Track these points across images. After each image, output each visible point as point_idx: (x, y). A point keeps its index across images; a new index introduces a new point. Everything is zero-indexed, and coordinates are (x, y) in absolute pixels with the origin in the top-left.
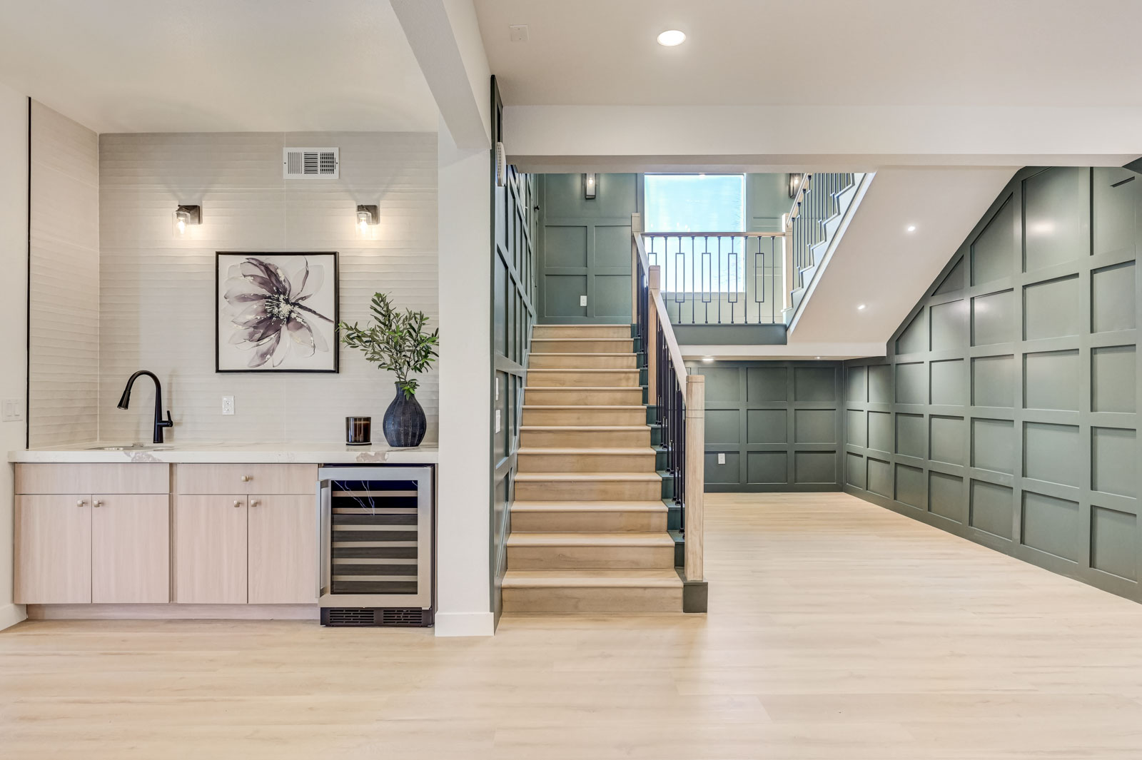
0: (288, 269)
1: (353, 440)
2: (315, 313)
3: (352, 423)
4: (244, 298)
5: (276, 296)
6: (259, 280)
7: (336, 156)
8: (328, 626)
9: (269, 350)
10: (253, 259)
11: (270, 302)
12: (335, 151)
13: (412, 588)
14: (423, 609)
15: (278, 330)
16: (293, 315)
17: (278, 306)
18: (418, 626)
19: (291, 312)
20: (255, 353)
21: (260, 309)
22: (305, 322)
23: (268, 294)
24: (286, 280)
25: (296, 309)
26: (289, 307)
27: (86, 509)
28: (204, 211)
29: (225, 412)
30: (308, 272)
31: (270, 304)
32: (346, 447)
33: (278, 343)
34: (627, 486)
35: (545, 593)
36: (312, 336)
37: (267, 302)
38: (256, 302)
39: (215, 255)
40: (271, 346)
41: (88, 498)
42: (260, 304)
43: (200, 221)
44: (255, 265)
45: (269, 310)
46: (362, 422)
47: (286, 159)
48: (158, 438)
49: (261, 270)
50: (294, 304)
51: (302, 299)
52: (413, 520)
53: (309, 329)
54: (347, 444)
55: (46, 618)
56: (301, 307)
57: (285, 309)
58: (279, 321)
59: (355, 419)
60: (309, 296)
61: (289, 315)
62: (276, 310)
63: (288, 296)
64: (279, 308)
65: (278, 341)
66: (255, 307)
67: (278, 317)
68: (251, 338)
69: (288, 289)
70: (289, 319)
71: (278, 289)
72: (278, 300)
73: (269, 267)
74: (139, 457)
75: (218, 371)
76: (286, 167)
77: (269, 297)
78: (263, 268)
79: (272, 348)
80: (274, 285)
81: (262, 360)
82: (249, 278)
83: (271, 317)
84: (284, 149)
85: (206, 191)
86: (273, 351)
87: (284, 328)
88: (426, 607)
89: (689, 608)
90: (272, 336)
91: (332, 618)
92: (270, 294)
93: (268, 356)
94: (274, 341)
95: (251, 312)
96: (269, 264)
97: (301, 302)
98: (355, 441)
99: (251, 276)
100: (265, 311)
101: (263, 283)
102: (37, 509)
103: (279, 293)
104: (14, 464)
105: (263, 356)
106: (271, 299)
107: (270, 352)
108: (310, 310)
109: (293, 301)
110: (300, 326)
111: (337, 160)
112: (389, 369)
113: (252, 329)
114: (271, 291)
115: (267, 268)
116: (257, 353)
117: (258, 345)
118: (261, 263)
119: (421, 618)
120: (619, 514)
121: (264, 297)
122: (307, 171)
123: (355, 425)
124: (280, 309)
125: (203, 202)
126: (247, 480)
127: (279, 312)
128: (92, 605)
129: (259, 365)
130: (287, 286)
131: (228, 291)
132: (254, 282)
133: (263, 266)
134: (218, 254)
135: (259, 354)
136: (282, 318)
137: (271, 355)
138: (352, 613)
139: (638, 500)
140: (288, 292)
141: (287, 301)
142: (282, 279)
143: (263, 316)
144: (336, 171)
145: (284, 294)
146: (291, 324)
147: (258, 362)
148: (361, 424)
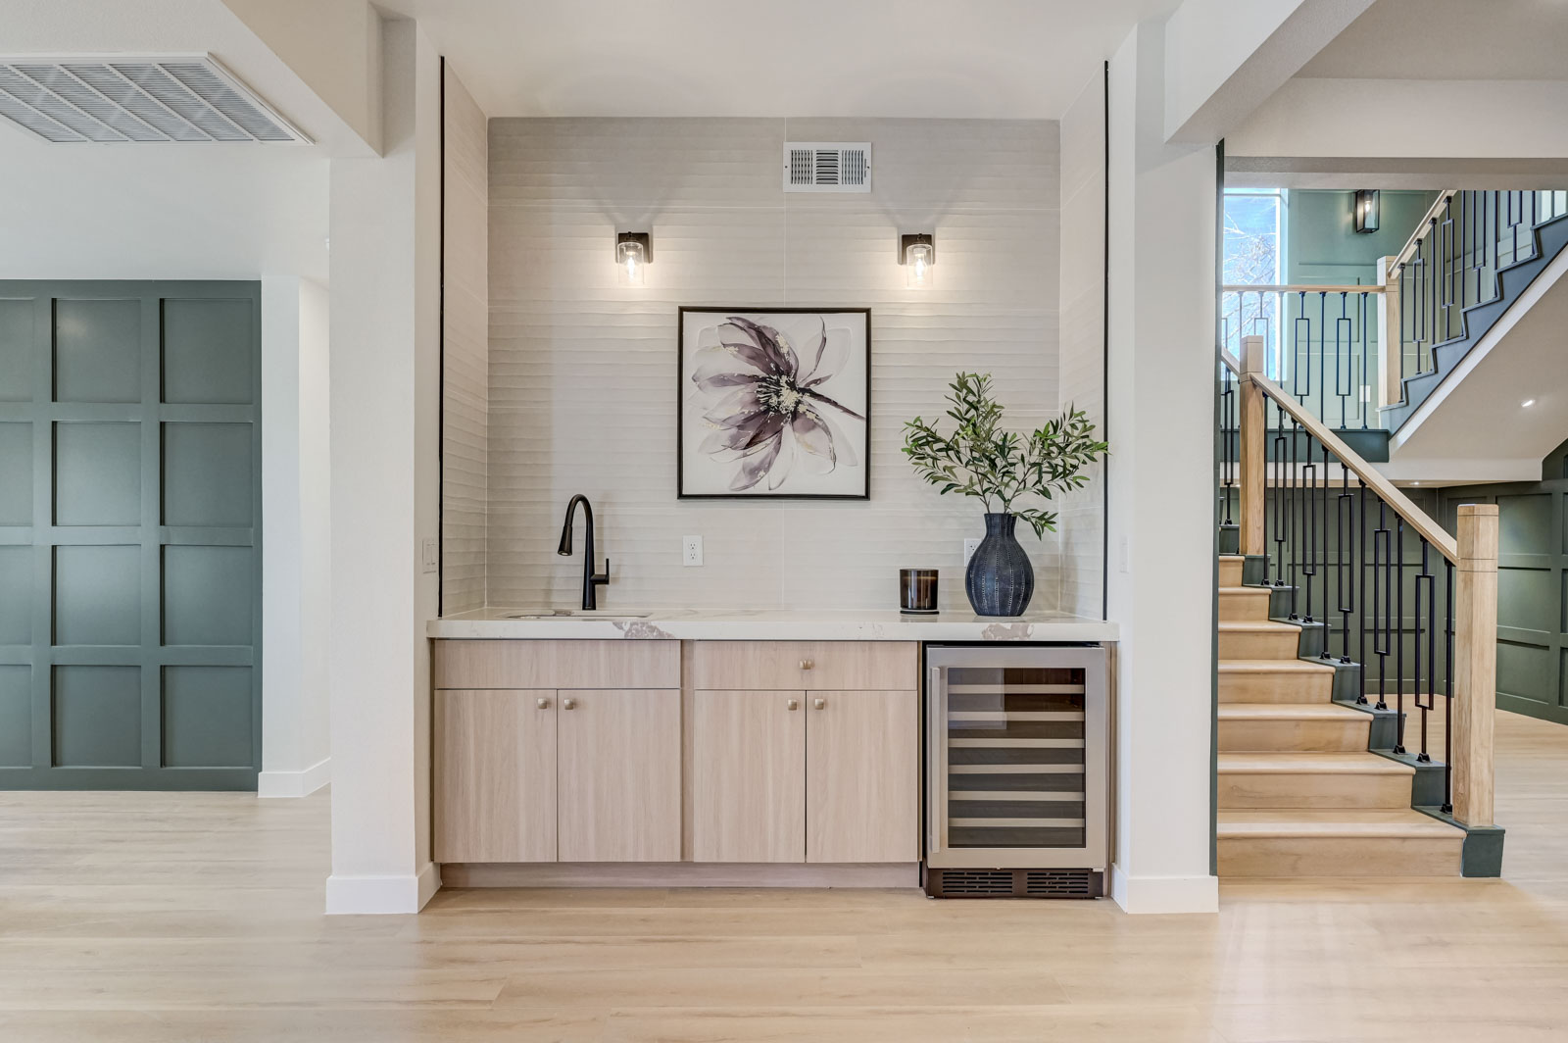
0: (795, 336)
1: (915, 605)
2: (835, 404)
3: (913, 579)
4: (722, 381)
5: (775, 377)
6: (747, 352)
7: (867, 156)
8: (938, 897)
9: (762, 462)
10: (738, 319)
11: (766, 387)
12: (865, 147)
13: (1078, 838)
14: (1094, 870)
15: (778, 431)
16: (801, 409)
17: (778, 394)
18: (1081, 898)
19: (798, 403)
20: (740, 467)
21: (749, 398)
22: (819, 419)
23: (762, 374)
24: (791, 352)
25: (807, 398)
26: (795, 396)
27: (549, 713)
28: (657, 242)
29: (687, 561)
30: (825, 340)
31: (765, 390)
32: (899, 616)
33: (777, 452)
34: (1278, 680)
35: (1248, 846)
36: (831, 442)
37: (760, 387)
38: (743, 386)
39: (677, 312)
40: (766, 458)
41: (552, 695)
42: (749, 390)
43: (649, 258)
44: (741, 328)
45: (762, 400)
46: (929, 578)
47: (787, 161)
48: (589, 602)
49: (752, 337)
50: (803, 391)
51: (816, 382)
52: (1079, 730)
53: (827, 431)
54: (902, 612)
55: (470, 886)
56: (814, 395)
57: (788, 398)
58: (780, 417)
59: (919, 573)
60: (828, 378)
61: (796, 408)
62: (774, 400)
63: (794, 377)
64: (779, 397)
65: (777, 450)
66: (740, 394)
67: (777, 411)
68: (733, 444)
69: (794, 368)
70: (795, 415)
71: (777, 366)
72: (777, 383)
73: (764, 331)
74: (637, 630)
75: (681, 496)
76: (787, 173)
77: (764, 379)
78: (754, 333)
79: (768, 460)
80: (771, 360)
81: (752, 478)
82: (732, 348)
83: (766, 412)
84: (786, 144)
85: (659, 211)
86: (770, 464)
87: (787, 429)
88: (1099, 867)
89: (1470, 870)
90: (768, 441)
91: (944, 885)
92: (765, 375)
93: (762, 473)
94: (772, 446)
95: (737, 402)
96: (764, 327)
97: (813, 387)
98: (919, 608)
99: (735, 345)
100: (757, 401)
101: (754, 357)
102: (471, 714)
103: (780, 373)
104: (432, 641)
105: (753, 472)
106: (766, 382)
107: (766, 466)
108: (828, 400)
109: (802, 386)
110: (812, 426)
111: (869, 164)
112: (967, 494)
113: (734, 431)
114: (768, 370)
115: (760, 333)
116: (744, 469)
117: (745, 456)
118: (751, 326)
119: (1086, 886)
120: (1294, 723)
121: (754, 378)
122: (820, 180)
123: (919, 582)
124: (782, 398)
125: (655, 227)
126: (806, 667)
127: (779, 403)
128: (559, 866)
129: (746, 487)
130: (792, 362)
131: (699, 370)
132: (740, 355)
133: (755, 329)
134: (682, 310)
135: (748, 469)
136: (784, 412)
137: (767, 470)
138: (978, 876)
139: (1296, 702)
140: (793, 371)
141: (792, 386)
142: (784, 350)
143: (753, 409)
144: (867, 180)
145: (788, 376)
146: (798, 423)
147: (744, 482)
148: (927, 581)
